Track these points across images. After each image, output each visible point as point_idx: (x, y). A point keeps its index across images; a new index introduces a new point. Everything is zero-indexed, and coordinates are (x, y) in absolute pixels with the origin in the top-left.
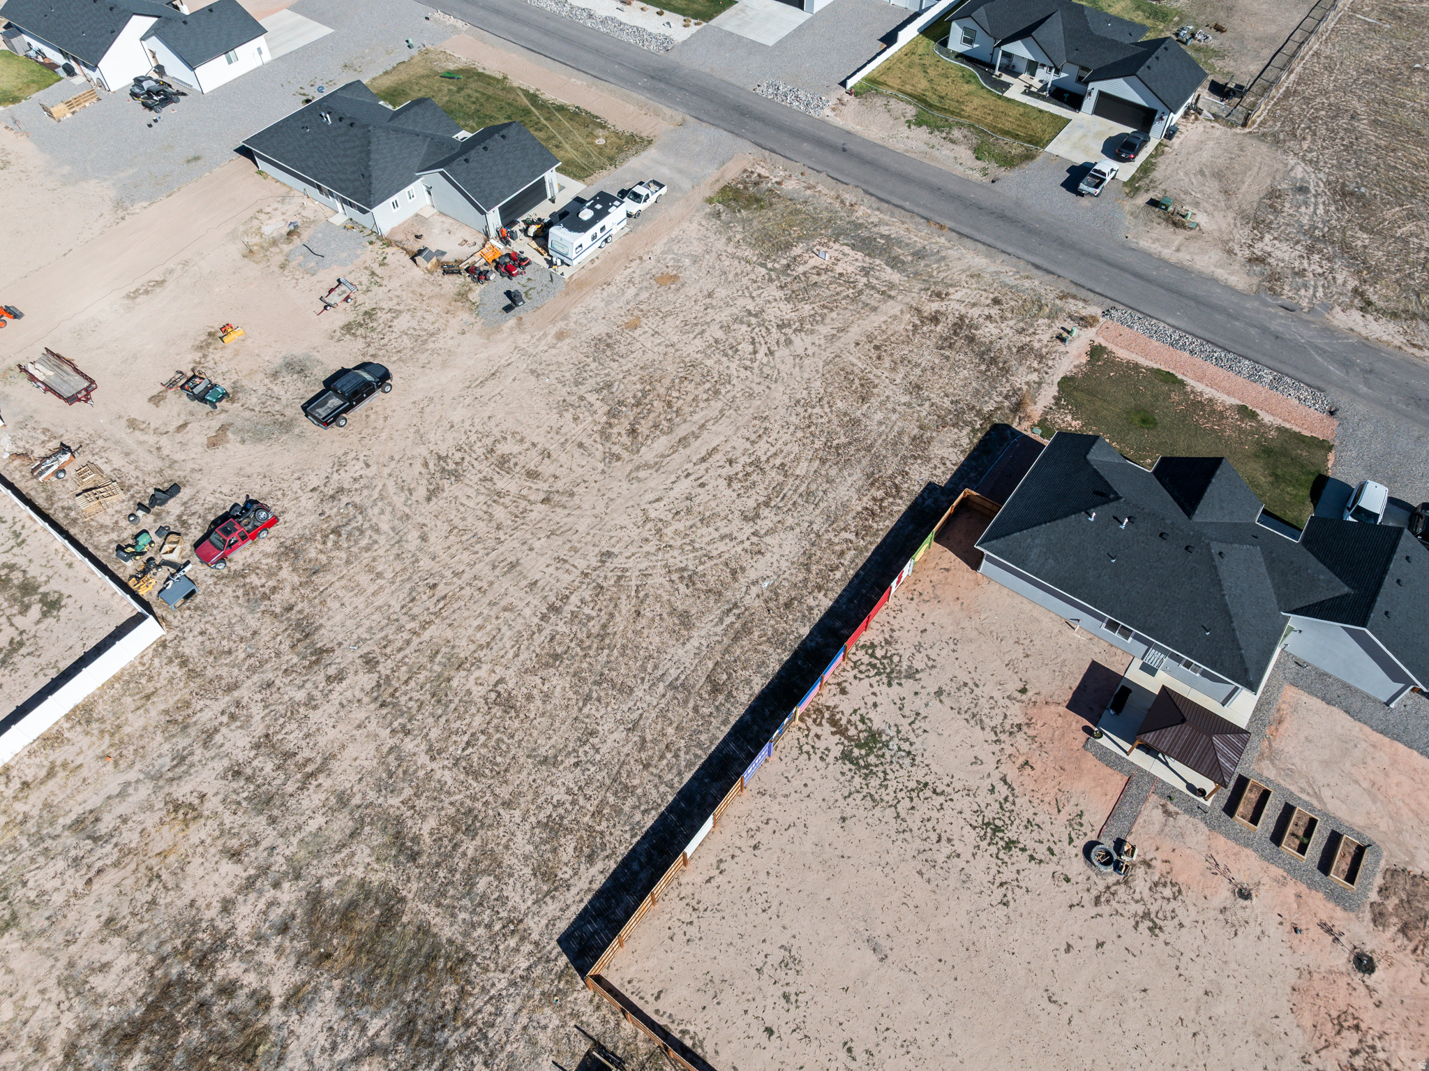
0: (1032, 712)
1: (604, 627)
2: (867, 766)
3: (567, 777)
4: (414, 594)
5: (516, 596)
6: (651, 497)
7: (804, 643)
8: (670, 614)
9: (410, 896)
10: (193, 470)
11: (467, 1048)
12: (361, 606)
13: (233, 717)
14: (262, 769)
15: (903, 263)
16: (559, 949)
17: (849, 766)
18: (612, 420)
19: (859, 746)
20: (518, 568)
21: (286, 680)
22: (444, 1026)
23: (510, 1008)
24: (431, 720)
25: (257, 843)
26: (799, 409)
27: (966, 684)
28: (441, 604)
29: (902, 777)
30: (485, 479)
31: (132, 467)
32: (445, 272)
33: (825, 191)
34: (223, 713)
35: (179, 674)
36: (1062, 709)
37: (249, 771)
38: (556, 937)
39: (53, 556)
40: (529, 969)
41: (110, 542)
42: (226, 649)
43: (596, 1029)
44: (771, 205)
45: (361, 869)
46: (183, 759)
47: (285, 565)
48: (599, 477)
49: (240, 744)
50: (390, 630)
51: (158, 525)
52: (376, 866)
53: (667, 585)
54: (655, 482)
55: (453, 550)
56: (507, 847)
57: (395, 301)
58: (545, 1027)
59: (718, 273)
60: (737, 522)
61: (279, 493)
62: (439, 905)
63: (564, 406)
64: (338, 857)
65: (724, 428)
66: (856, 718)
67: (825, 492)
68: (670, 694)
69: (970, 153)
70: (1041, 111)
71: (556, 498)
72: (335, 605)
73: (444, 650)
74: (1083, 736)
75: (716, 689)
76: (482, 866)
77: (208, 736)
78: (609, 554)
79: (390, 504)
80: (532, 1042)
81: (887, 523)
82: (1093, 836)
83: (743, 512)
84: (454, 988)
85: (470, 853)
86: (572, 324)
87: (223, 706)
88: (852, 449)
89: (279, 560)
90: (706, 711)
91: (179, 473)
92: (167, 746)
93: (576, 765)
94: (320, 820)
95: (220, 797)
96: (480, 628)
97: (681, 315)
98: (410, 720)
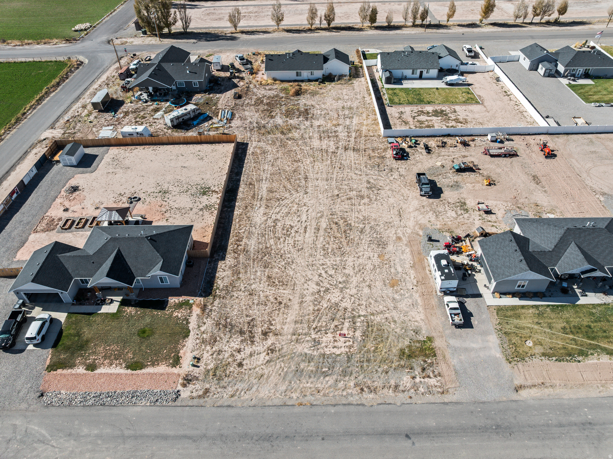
2: (203, 189)
17: (207, 187)
19: (207, 191)
27: (185, 214)
29: (193, 191)
36: (154, 220)
38: (249, 143)
60: (279, 217)
61: (404, 164)
65: (309, 240)
66: (211, 195)
72: (356, 156)
74: (146, 217)
75: (251, 184)
86: (401, 245)
89: (381, 155)
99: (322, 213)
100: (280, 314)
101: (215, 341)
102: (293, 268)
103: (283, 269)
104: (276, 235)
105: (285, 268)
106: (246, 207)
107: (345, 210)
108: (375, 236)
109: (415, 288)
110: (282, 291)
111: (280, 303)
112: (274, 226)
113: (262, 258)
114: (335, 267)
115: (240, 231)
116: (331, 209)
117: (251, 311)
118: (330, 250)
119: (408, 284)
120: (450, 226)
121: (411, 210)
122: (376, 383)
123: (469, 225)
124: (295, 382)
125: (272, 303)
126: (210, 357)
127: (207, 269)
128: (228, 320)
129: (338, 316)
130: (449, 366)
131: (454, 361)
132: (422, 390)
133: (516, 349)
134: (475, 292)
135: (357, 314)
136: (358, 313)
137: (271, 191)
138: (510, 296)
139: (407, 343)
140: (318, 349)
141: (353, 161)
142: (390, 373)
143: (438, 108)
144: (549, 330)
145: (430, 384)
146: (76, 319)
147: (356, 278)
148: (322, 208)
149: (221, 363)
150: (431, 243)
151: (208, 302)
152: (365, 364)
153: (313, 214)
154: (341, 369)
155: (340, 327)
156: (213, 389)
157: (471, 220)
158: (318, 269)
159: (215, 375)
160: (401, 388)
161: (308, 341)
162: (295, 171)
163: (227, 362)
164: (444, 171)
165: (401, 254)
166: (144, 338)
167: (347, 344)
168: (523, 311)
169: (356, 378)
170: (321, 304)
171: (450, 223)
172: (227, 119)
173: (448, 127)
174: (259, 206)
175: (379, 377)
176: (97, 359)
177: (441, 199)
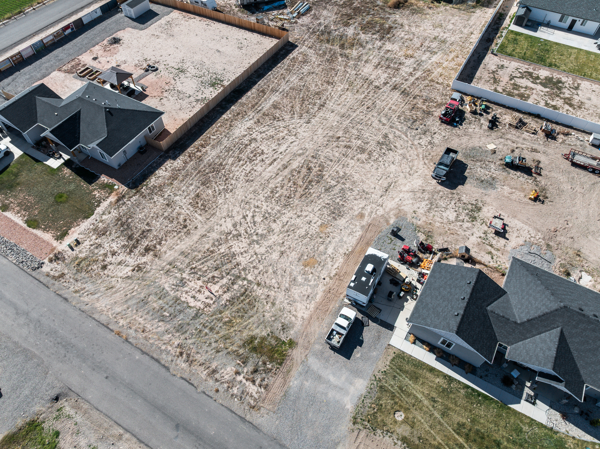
2: (216, 80)
4: (373, 105)
5: (337, 108)
6: (295, 143)
17: (221, 79)
25: (384, 53)
26: (230, 187)
27: (180, 99)
29: (206, 78)
30: (367, 143)
32: (447, 250)
35: (436, 80)
36: (150, 95)
38: (299, 46)
40: (304, 42)
41: (497, 110)
50: (376, 96)
51: (485, 117)
52: (350, 52)
53: (283, 116)
59: (279, 272)
60: (259, 138)
62: (330, 48)
64: (361, 53)
65: (266, 175)
67: (221, 152)
69: (61, 444)
71: (334, 140)
72: (399, 100)
74: (147, 89)
78: (308, 123)
79: (400, 131)
82: (154, 72)
83: (257, 141)
86: (358, 224)
99: (304, 151)
100: (176, 238)
101: (103, 234)
102: (227, 197)
103: (217, 194)
104: (240, 156)
105: (220, 194)
106: (238, 114)
107: (332, 158)
108: (338, 200)
109: (327, 279)
110: (197, 215)
111: (185, 227)
112: (246, 145)
113: (207, 173)
114: (267, 215)
115: (212, 137)
116: (318, 151)
117: (154, 222)
118: (277, 195)
119: (324, 272)
120: (435, 228)
121: (405, 189)
122: (199, 355)
123: (459, 238)
124: (132, 311)
125: (178, 222)
126: (88, 247)
127: (154, 162)
128: (130, 220)
129: (225, 268)
130: (284, 385)
131: (294, 383)
132: (235, 390)
133: (376, 413)
134: (389, 321)
135: (244, 276)
136: (246, 275)
137: (275, 106)
138: (427, 349)
139: (264, 333)
140: (178, 291)
141: (389, 105)
142: (220, 354)
143: (556, 76)
144: (439, 416)
145: (247, 390)
146: (25, 161)
147: (277, 238)
148: (309, 146)
149: (92, 257)
150: (393, 238)
151: (128, 194)
152: (206, 330)
153: (295, 148)
154: (180, 322)
155: (216, 280)
156: (67, 277)
157: (467, 233)
158: (249, 210)
159: (78, 265)
160: (217, 376)
161: (176, 277)
162: (317, 93)
163: (97, 259)
164: (490, 158)
165: (347, 235)
166: (57, 202)
167: (208, 301)
168: (428, 375)
169: (186, 339)
170: (220, 247)
171: (437, 224)
172: (298, 13)
173: (547, 104)
174: (251, 117)
175: (207, 352)
176: (13, 203)
177: (454, 191)
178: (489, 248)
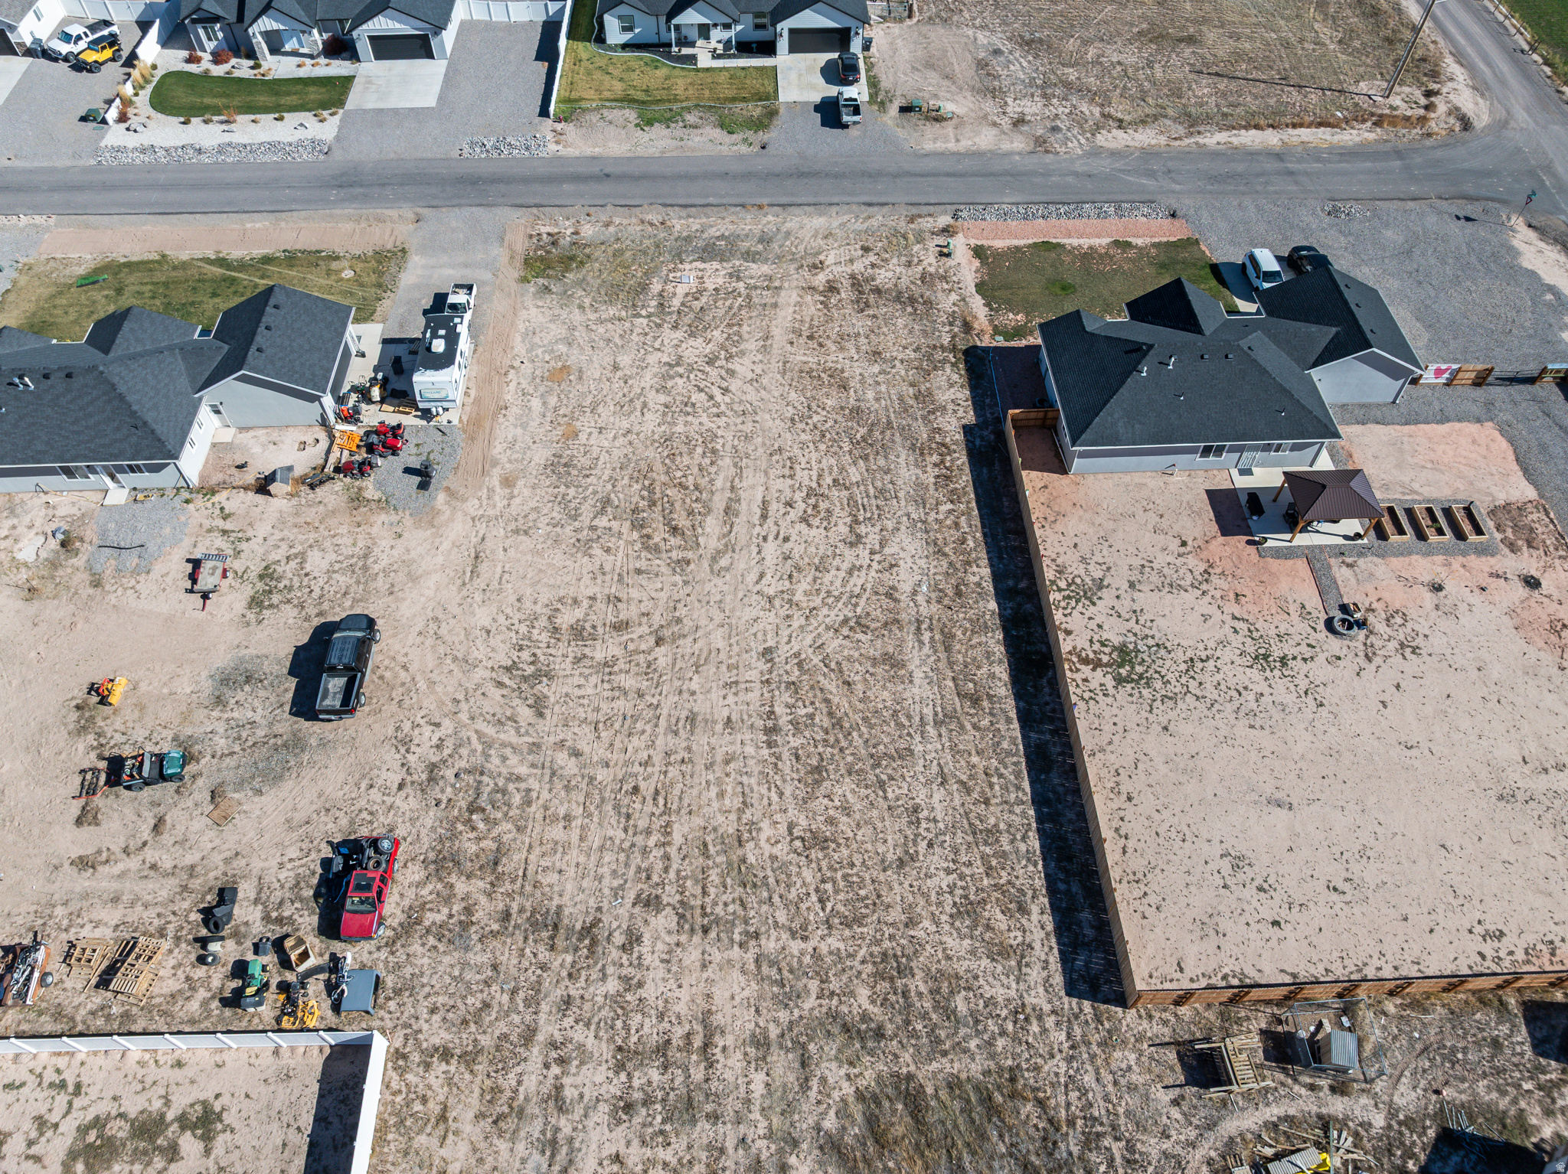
0: (1204, 555)
1: (830, 714)
2: (1141, 677)
3: (936, 860)
4: (624, 810)
5: (724, 745)
6: (752, 577)
7: (1001, 616)
8: (874, 665)
9: (912, 1068)
10: (227, 861)
11: (1090, 1141)
12: (582, 859)
13: (562, 1061)
14: (650, 1083)
15: (758, 253)
16: (1075, 1001)
17: (1129, 686)
18: (645, 532)
19: (1121, 665)
20: (700, 718)
21: (582, 983)
22: (1055, 1143)
23: (1088, 1079)
24: (765, 908)
25: (722, 1151)
26: (802, 426)
27: (1143, 566)
28: (661, 801)
29: (1172, 666)
30: (577, 660)
31: (139, 908)
32: (312, 487)
33: (625, 222)
34: (547, 1066)
35: (452, 1069)
36: (1221, 539)
37: (637, 1095)
38: (1063, 993)
39: (141, 1072)
40: (1069, 1036)
41: (205, 1003)
42: (479, 1005)
43: (1166, 1033)
44: (589, 257)
45: (845, 1085)
46: (554, 1142)
47: (453, 879)
48: (688, 589)
49: (600, 1078)
50: (637, 859)
51: (249, 944)
52: (856, 1071)
53: (846, 643)
54: (743, 562)
55: (618, 745)
56: (949, 958)
57: (284, 546)
58: (1129, 1068)
59: (602, 344)
60: (848, 552)
61: (364, 815)
62: (945, 1054)
63: (584, 546)
64: (813, 1094)
65: (753, 479)
66: (1097, 646)
67: (892, 482)
68: (943, 730)
69: (718, 130)
70: (743, 68)
71: (666, 633)
72: (553, 878)
73: (709, 839)
74: (1252, 549)
75: (975, 701)
76: (945, 990)
77: (556, 1098)
78: (767, 651)
79: (504, 745)
80: (1132, 1088)
81: (964, 478)
82: (1323, 617)
83: (844, 541)
84: (1029, 1107)
85: (923, 988)
86: (508, 465)
87: (540, 1060)
88: (877, 434)
89: (440, 879)
90: (985, 723)
91: (212, 875)
92: (521, 1147)
93: (930, 845)
94: (759, 1079)
95: (636, 1143)
96: (721, 795)
97: (608, 399)
98: (746, 923)
99: (716, 567)
100: (808, 319)
101: (922, 278)
102: (790, 408)
103: (814, 405)
104: (845, 493)
106: (959, 594)
107: (642, 579)
108: (572, 491)
109: (517, 364)
110: (810, 359)
111: (811, 337)
112: (856, 522)
113: (871, 431)
114: (689, 409)
115: (949, 506)
116: (686, 583)
117: (869, 323)
118: (699, 450)
119: (529, 371)
125: (828, 337)
129: (692, 316)
130: (510, 247)
131: (498, 251)
132: (567, 223)
135: (652, 319)
136: (650, 321)
139: (570, 276)
140: (731, 267)
142: (612, 239)
145: (552, 227)
147: (643, 384)
148: (716, 586)
153: (742, 566)
155: (690, 298)
156: (902, 223)
157: (278, 535)
159: (905, 237)
163: (890, 252)
165: (520, 439)
166: (1060, 282)
177: (317, 622)
178: (228, 525)
